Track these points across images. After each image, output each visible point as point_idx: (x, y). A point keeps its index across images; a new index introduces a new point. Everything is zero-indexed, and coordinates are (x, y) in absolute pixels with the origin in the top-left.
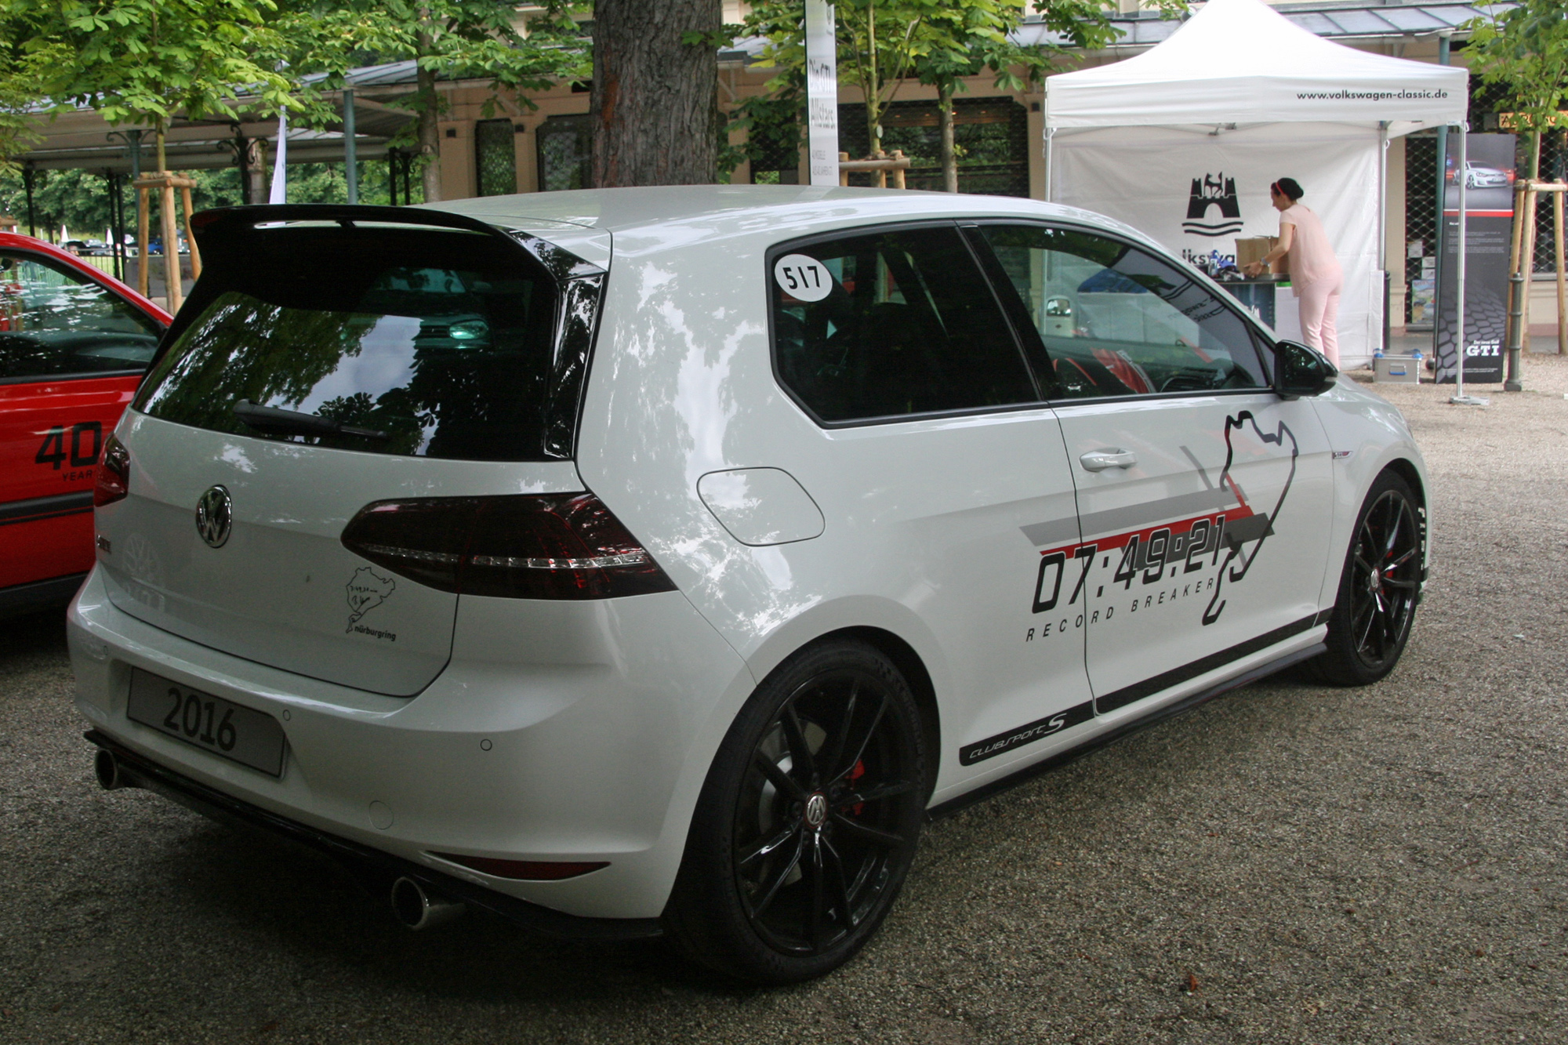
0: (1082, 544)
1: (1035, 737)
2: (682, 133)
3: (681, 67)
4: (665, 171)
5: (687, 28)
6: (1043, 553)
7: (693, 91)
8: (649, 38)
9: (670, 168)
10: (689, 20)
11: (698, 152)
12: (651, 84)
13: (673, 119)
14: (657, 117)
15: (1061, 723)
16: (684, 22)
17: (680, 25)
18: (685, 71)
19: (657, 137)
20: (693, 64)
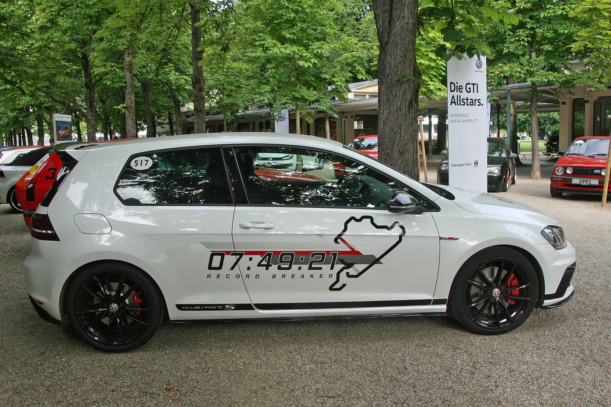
0: (235, 251)
1: (217, 309)
2: (397, 109)
3: (396, 87)
4: (393, 121)
5: (397, 74)
6: (212, 251)
7: (401, 95)
8: (386, 78)
9: (394, 121)
10: (397, 72)
11: (404, 115)
12: (388, 93)
13: (395, 105)
14: (390, 103)
15: (233, 308)
16: (395, 73)
17: (394, 74)
18: (398, 89)
19: (390, 111)
20: (401, 87)
